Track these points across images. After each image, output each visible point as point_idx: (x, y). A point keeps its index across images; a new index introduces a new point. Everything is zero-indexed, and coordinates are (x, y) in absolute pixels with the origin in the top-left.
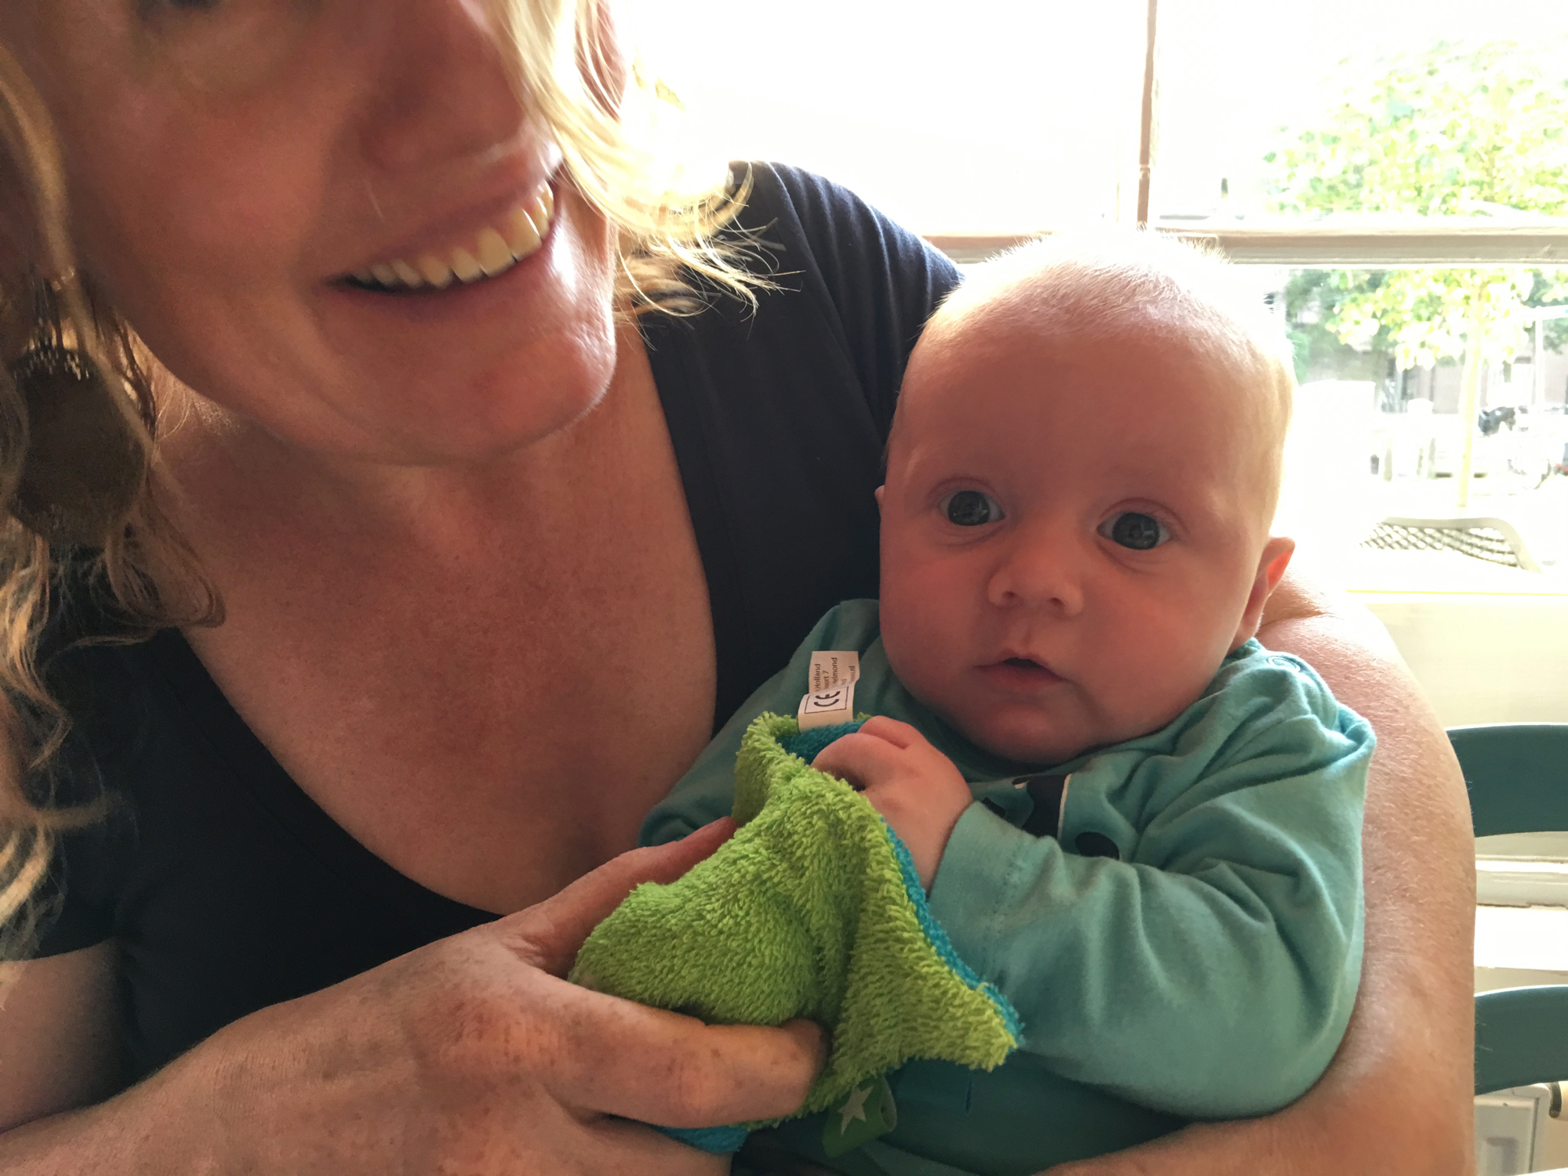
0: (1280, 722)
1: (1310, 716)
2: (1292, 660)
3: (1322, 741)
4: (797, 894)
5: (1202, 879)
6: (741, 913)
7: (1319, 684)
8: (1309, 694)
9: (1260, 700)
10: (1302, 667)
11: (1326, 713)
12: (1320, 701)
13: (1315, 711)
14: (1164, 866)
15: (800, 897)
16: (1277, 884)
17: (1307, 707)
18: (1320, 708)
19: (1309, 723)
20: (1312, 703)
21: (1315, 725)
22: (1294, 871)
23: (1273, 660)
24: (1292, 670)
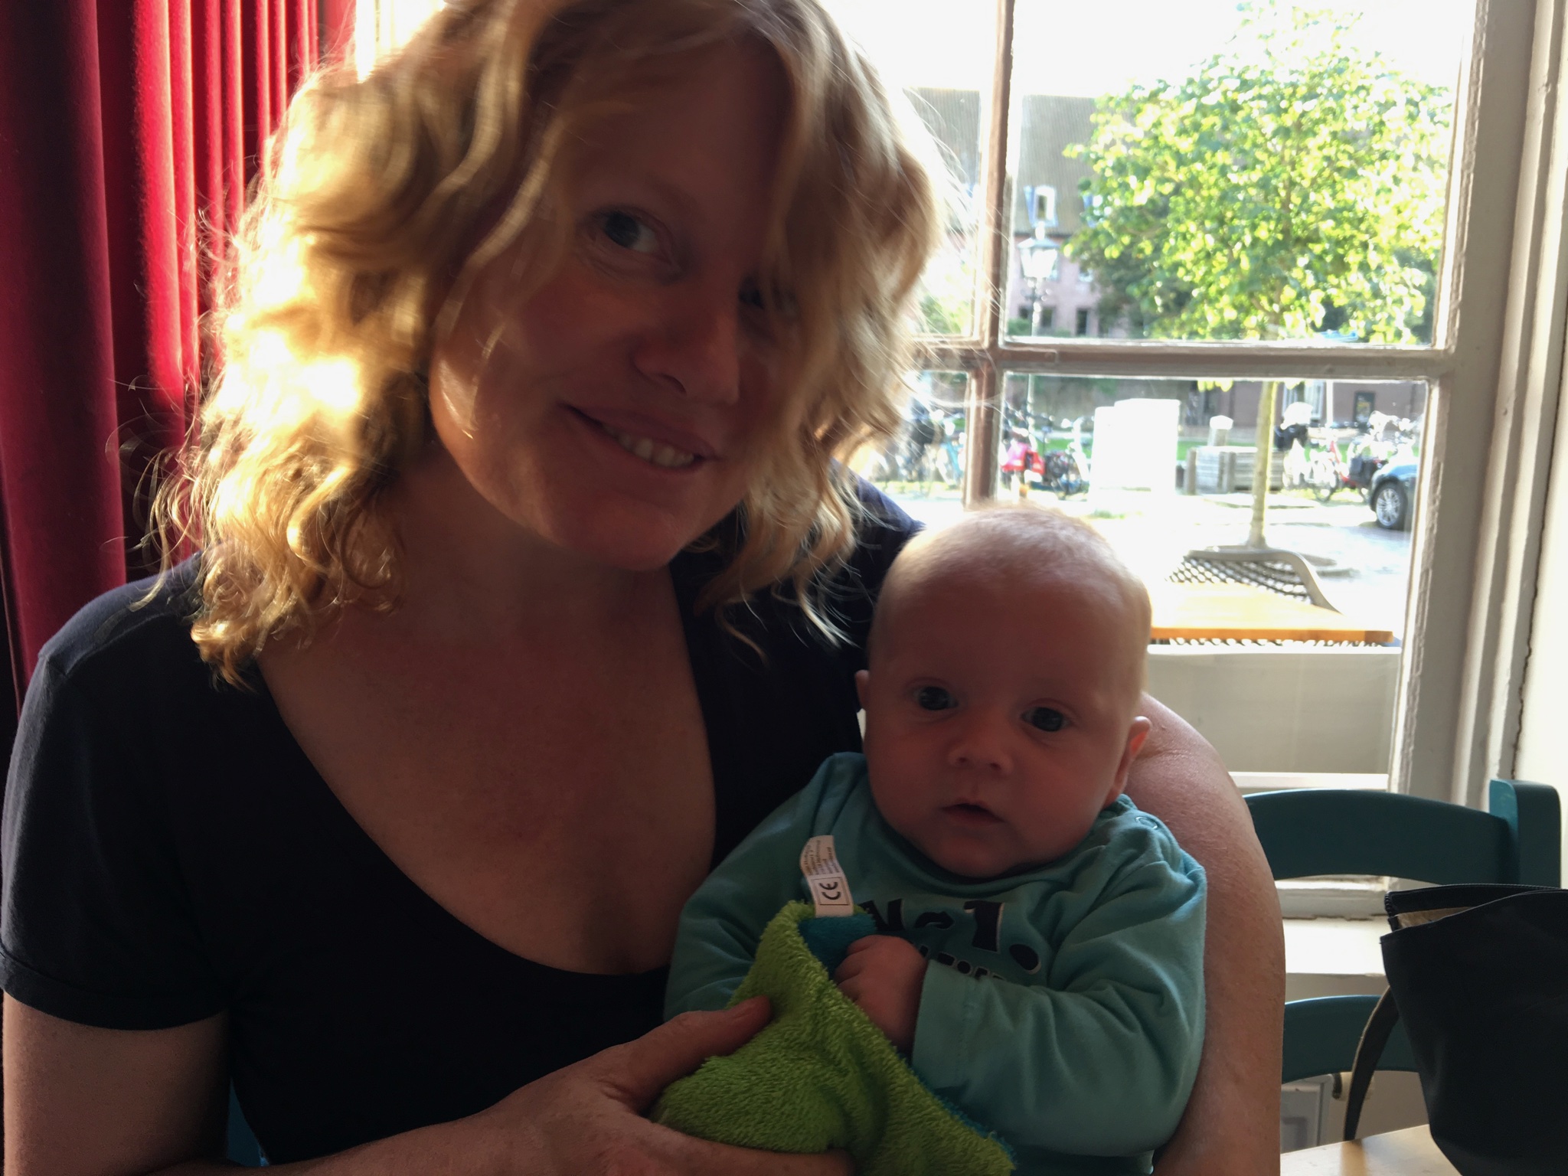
0: (1141, 866)
1: (1163, 862)
2: (1152, 821)
3: (1170, 880)
4: (840, 1087)
5: (1090, 997)
6: (798, 1101)
7: (1169, 839)
8: (1163, 846)
9: (1130, 851)
10: (1159, 826)
11: (1174, 860)
12: (1169, 851)
13: (1166, 859)
14: (1063, 987)
15: (843, 1089)
16: (1146, 1001)
17: (1161, 856)
18: (1170, 856)
19: (1161, 866)
20: (1164, 852)
21: (1165, 869)
22: (1158, 991)
23: (1140, 819)
24: (1153, 829)
